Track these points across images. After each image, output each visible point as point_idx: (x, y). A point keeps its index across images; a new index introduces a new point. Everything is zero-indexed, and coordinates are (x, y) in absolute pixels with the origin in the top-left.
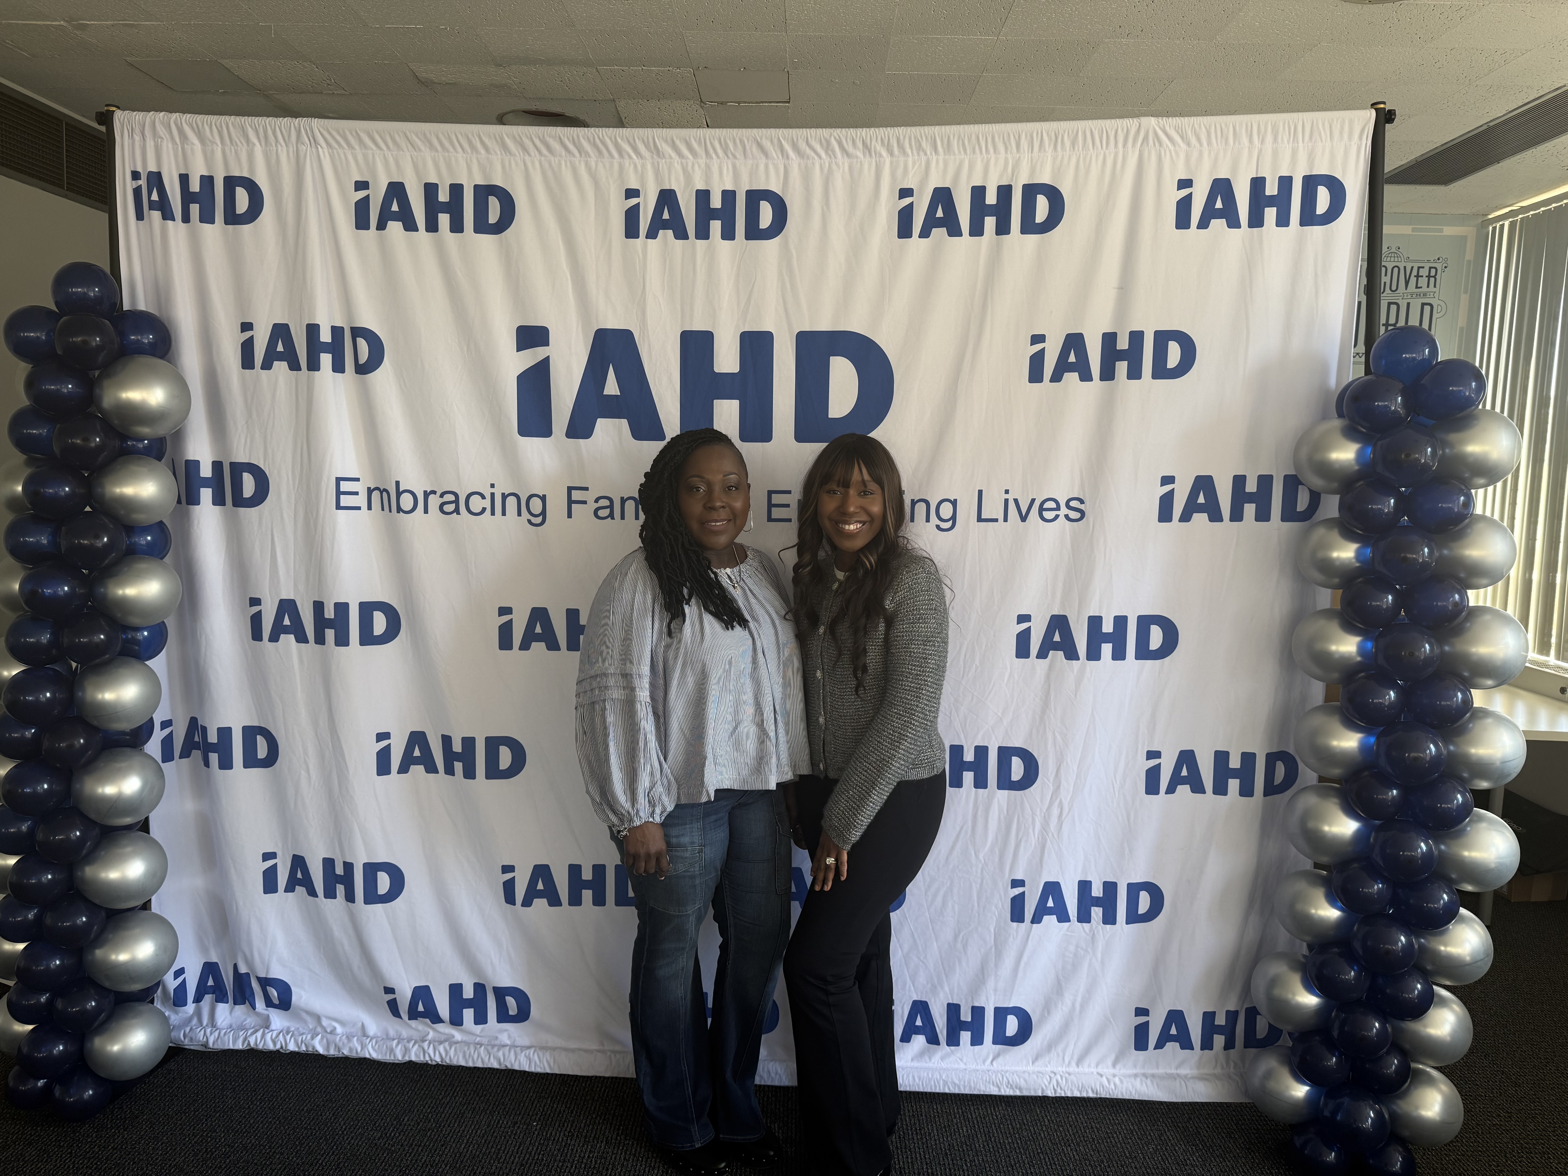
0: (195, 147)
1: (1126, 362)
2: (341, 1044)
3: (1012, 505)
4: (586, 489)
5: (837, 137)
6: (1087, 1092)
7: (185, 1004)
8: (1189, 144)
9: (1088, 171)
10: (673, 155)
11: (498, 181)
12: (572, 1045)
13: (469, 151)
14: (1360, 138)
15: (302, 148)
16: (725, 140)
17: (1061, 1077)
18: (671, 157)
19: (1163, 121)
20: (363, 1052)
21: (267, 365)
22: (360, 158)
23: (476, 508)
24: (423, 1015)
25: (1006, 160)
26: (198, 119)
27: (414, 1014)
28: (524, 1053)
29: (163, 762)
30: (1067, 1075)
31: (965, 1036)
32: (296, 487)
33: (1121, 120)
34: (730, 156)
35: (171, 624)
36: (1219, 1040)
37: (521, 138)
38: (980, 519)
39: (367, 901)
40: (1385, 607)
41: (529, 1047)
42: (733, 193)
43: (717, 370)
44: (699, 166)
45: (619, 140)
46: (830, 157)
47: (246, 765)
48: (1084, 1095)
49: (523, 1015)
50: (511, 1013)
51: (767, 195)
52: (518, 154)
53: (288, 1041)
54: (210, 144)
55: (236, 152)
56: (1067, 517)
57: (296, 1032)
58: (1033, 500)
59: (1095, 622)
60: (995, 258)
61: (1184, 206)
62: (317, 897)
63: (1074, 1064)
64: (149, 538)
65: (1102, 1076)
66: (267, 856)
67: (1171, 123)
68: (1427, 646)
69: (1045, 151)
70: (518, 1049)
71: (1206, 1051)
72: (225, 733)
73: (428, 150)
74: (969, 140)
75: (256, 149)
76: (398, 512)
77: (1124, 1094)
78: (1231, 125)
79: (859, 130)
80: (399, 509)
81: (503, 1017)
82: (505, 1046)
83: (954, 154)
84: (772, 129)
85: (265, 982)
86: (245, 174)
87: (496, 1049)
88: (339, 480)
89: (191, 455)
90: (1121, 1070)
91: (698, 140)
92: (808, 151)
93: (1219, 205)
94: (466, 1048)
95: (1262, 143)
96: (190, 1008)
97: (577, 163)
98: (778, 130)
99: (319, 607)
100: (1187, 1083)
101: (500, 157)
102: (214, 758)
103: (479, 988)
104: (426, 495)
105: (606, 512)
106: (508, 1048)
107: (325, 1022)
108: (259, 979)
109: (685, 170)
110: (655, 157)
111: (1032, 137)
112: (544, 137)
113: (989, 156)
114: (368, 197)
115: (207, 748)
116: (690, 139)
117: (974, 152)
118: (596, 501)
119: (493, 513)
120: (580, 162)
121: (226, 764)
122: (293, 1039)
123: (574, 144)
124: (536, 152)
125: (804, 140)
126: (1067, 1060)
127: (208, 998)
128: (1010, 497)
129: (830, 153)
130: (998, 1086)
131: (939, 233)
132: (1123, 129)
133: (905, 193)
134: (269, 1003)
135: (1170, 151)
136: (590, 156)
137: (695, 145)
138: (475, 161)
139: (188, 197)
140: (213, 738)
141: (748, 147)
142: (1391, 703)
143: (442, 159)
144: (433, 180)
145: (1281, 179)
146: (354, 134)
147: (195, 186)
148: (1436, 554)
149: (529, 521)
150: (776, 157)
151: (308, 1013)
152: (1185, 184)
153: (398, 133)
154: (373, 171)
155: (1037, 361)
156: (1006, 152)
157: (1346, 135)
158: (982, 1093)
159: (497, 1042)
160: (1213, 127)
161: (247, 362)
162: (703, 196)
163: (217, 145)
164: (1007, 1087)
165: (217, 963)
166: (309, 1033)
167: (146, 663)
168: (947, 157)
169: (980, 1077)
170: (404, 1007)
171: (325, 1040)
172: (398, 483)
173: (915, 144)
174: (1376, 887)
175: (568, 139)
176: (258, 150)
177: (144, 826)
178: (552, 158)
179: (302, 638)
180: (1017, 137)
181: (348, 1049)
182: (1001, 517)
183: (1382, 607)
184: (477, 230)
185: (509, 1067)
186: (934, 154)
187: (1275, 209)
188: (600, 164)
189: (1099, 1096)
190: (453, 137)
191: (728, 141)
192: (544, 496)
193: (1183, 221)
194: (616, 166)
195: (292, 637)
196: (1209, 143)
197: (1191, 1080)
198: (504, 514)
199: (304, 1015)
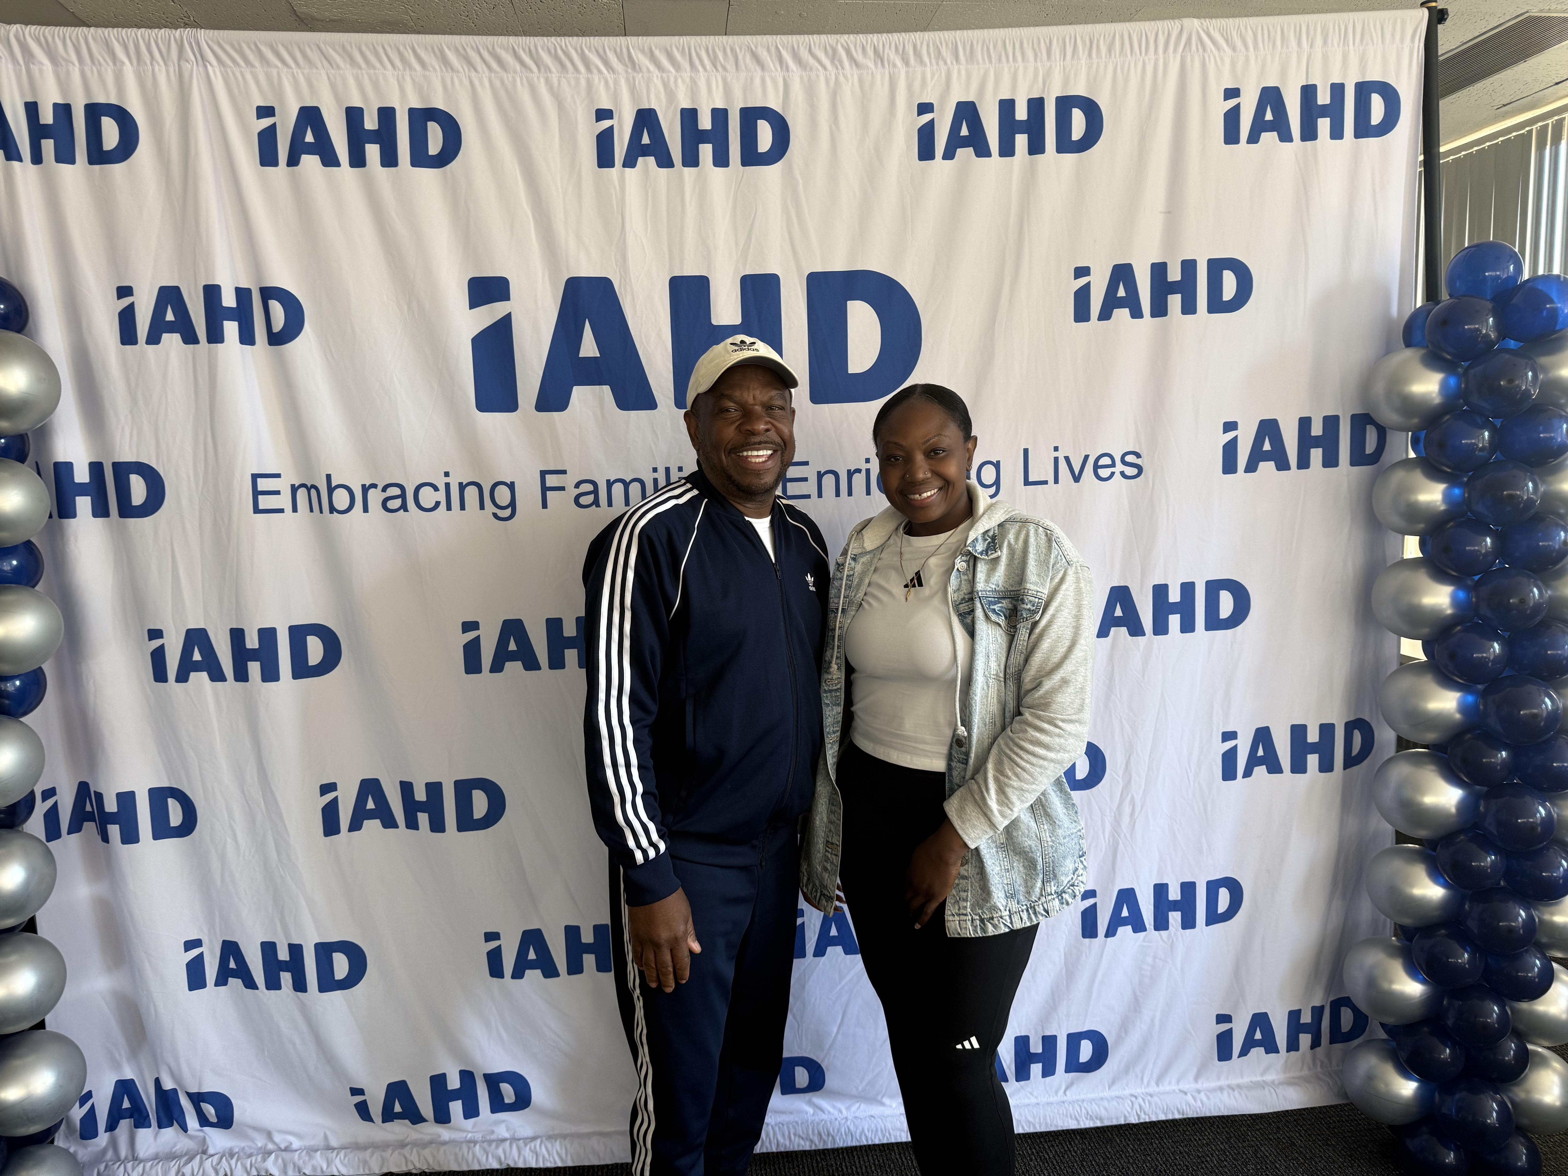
0: (44, 68)
1: (1180, 295)
2: (301, 1163)
3: (1062, 464)
4: (564, 472)
5: (845, 44)
6: (1173, 1113)
7: (94, 1134)
8: (1234, 49)
9: (1126, 81)
10: (652, 68)
11: (439, 104)
12: (584, 1129)
13: (401, 67)
14: (1413, 40)
15: (187, 66)
16: (714, 51)
17: (1143, 1100)
18: (649, 71)
19: (1207, 22)
20: (329, 1169)
21: (153, 339)
22: (262, 78)
23: (427, 503)
24: (399, 1116)
25: (1036, 70)
26: (47, 31)
27: (388, 1115)
28: (528, 1147)
29: (48, 841)
30: (1149, 1098)
31: (1036, 1069)
32: (200, 489)
33: (1161, 22)
34: (720, 68)
35: (48, 669)
36: (1305, 1039)
37: (465, 50)
38: (1027, 482)
39: (323, 988)
40: (1483, 551)
41: (534, 1139)
42: (725, 111)
43: (715, 322)
44: (683, 81)
45: (586, 51)
46: (837, 68)
47: (157, 836)
48: (1170, 1117)
49: (523, 1101)
50: (507, 1101)
51: (765, 113)
52: (461, 69)
53: (233, 1167)
54: (64, 63)
55: (99, 73)
56: (1122, 474)
57: (242, 1154)
58: (1087, 457)
59: (1160, 591)
60: (1030, 180)
61: (1232, 118)
62: (257, 989)
63: (1153, 1083)
64: (15, 563)
65: (1186, 1093)
66: (190, 945)
67: (1215, 25)
68: (1535, 590)
69: (1078, 58)
70: (521, 1142)
71: (1292, 1053)
72: (127, 799)
73: (348, 66)
74: (995, 46)
75: (125, 68)
76: (331, 512)
77: (1213, 1110)
78: (1279, 26)
79: (870, 37)
80: (332, 509)
81: (498, 1105)
82: (504, 1140)
83: (978, 63)
84: (768, 36)
85: (197, 1099)
86: (113, 101)
87: (494, 1145)
88: (255, 477)
89: (61, 457)
90: (1205, 1084)
91: (681, 49)
92: (812, 61)
93: (1269, 116)
94: (457, 1149)
95: (1311, 47)
96: (103, 1138)
97: (535, 79)
98: (775, 37)
99: (237, 635)
100: (1276, 1089)
101: (439, 74)
102: (114, 830)
103: (467, 1076)
104: (365, 489)
105: (590, 499)
106: (508, 1142)
107: (277, 1138)
108: (190, 1095)
109: (666, 85)
110: (630, 70)
111: (1064, 42)
112: (493, 48)
113: (1017, 65)
114: (274, 126)
115: (103, 820)
116: (671, 47)
117: (1000, 60)
118: (577, 486)
119: (449, 508)
120: (538, 78)
121: (130, 836)
122: (239, 1163)
123: (531, 55)
124: (484, 66)
125: (806, 48)
126: (1145, 1081)
127: (125, 1124)
128: (1060, 455)
129: (836, 62)
130: (1077, 1120)
131: (965, 154)
132: (1163, 33)
133: (924, 108)
134: (204, 1121)
135: (1215, 57)
136: (550, 72)
137: (678, 56)
138: (408, 79)
139: (38, 131)
140: (111, 806)
141: (740, 57)
142: (1496, 657)
143: (366, 76)
144: (357, 103)
145: (1333, 86)
146: (253, 47)
147: (47, 117)
148: (1542, 489)
149: (495, 515)
150: (773, 68)
151: (255, 1128)
152: (1232, 93)
153: (309, 46)
154: (279, 93)
155: (1082, 297)
156: (1036, 60)
157: (1398, 37)
158: (1060, 1129)
159: (493, 1137)
160: (1260, 28)
161: (128, 335)
162: (689, 116)
163: (73, 64)
164: (1087, 1118)
165: (132, 1080)
166: (258, 1154)
167: (21, 719)
168: (969, 67)
169: (1056, 1111)
170: (376, 1109)
171: (280, 1161)
172: (329, 477)
173: (934, 51)
174: (1489, 859)
175: (524, 50)
176: (129, 70)
177: (31, 926)
178: (504, 75)
179: (217, 676)
180: (1048, 42)
181: (310, 1168)
182: (1051, 478)
183: (1480, 551)
184: (414, 164)
185: (512, 1165)
186: (955, 63)
187: (1329, 119)
188: (564, 81)
189: (1185, 1116)
190: (381, 50)
191: (717, 50)
192: (513, 483)
193: (1231, 136)
194: (583, 82)
195: (205, 675)
196: (1256, 47)
197: (1281, 1087)
198: (463, 507)
199: (251, 1132)
